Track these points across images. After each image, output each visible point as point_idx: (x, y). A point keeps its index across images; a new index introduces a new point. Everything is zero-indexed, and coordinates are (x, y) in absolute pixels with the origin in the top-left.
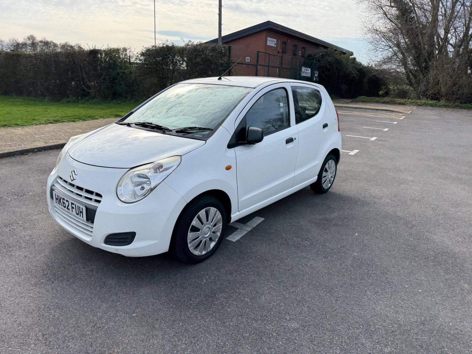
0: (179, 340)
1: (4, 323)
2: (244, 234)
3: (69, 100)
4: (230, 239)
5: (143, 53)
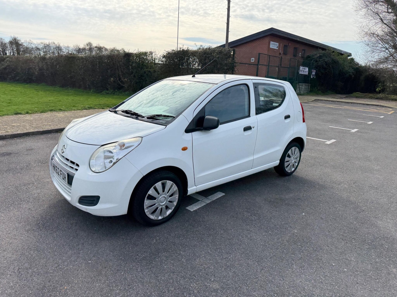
3: (107, 92)
4: (189, 209)
5: (164, 55)
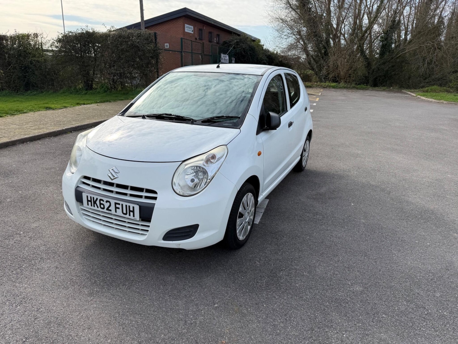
0: (274, 320)
1: (87, 340)
2: (261, 216)
5: (59, 39)
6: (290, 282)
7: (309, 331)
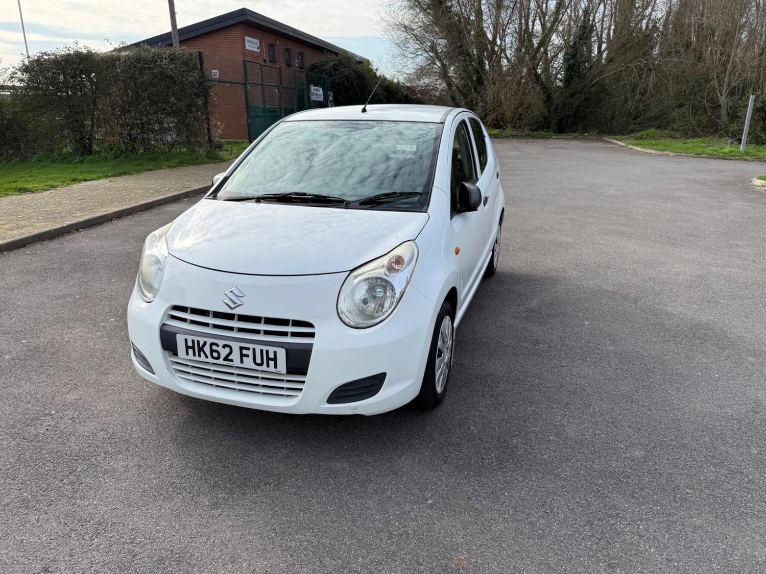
5: (25, 66)
6: (533, 453)
7: (586, 526)
